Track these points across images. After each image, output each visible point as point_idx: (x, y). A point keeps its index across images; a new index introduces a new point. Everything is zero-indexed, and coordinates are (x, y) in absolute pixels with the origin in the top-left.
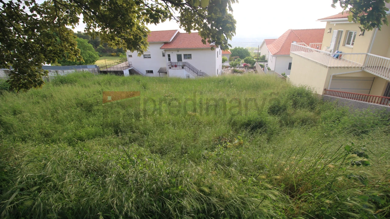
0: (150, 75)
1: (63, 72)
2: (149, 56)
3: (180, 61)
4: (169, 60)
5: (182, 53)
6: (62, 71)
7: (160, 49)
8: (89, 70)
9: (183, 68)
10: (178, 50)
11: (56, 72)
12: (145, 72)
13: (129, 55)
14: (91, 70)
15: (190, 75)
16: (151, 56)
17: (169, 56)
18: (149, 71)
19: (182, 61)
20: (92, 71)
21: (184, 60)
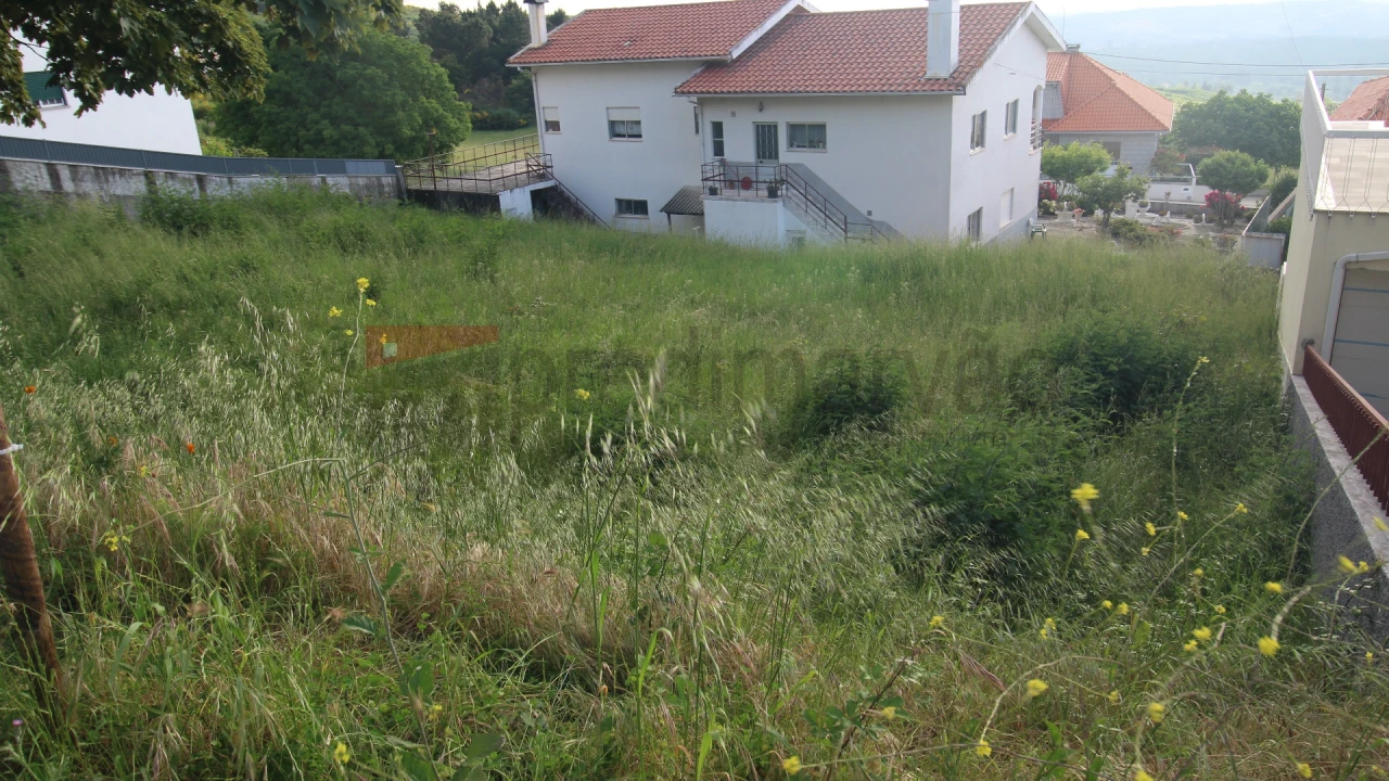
0: (632, 222)
1: (231, 182)
2: (635, 132)
3: (770, 157)
4: (719, 149)
5: (782, 118)
6: (226, 180)
7: (676, 92)
8: (353, 180)
9: (773, 194)
10: (761, 103)
11: (200, 180)
12: (613, 207)
13: (546, 122)
14: (362, 182)
15: (809, 231)
16: (644, 129)
17: (718, 129)
18: (629, 202)
19: (777, 157)
20: (367, 187)
21: (787, 156)
